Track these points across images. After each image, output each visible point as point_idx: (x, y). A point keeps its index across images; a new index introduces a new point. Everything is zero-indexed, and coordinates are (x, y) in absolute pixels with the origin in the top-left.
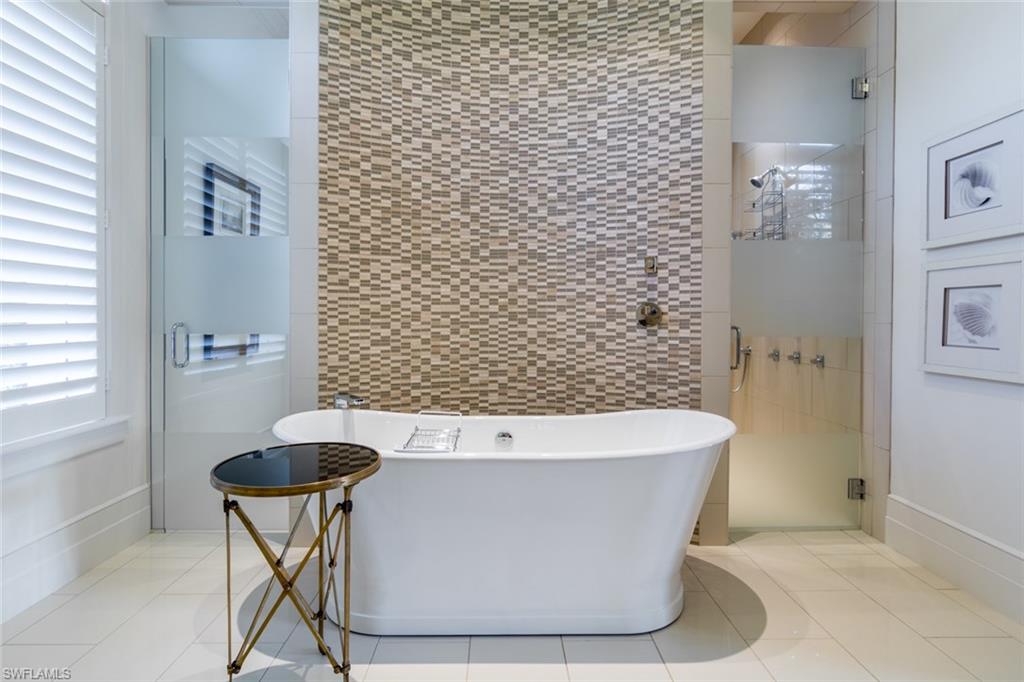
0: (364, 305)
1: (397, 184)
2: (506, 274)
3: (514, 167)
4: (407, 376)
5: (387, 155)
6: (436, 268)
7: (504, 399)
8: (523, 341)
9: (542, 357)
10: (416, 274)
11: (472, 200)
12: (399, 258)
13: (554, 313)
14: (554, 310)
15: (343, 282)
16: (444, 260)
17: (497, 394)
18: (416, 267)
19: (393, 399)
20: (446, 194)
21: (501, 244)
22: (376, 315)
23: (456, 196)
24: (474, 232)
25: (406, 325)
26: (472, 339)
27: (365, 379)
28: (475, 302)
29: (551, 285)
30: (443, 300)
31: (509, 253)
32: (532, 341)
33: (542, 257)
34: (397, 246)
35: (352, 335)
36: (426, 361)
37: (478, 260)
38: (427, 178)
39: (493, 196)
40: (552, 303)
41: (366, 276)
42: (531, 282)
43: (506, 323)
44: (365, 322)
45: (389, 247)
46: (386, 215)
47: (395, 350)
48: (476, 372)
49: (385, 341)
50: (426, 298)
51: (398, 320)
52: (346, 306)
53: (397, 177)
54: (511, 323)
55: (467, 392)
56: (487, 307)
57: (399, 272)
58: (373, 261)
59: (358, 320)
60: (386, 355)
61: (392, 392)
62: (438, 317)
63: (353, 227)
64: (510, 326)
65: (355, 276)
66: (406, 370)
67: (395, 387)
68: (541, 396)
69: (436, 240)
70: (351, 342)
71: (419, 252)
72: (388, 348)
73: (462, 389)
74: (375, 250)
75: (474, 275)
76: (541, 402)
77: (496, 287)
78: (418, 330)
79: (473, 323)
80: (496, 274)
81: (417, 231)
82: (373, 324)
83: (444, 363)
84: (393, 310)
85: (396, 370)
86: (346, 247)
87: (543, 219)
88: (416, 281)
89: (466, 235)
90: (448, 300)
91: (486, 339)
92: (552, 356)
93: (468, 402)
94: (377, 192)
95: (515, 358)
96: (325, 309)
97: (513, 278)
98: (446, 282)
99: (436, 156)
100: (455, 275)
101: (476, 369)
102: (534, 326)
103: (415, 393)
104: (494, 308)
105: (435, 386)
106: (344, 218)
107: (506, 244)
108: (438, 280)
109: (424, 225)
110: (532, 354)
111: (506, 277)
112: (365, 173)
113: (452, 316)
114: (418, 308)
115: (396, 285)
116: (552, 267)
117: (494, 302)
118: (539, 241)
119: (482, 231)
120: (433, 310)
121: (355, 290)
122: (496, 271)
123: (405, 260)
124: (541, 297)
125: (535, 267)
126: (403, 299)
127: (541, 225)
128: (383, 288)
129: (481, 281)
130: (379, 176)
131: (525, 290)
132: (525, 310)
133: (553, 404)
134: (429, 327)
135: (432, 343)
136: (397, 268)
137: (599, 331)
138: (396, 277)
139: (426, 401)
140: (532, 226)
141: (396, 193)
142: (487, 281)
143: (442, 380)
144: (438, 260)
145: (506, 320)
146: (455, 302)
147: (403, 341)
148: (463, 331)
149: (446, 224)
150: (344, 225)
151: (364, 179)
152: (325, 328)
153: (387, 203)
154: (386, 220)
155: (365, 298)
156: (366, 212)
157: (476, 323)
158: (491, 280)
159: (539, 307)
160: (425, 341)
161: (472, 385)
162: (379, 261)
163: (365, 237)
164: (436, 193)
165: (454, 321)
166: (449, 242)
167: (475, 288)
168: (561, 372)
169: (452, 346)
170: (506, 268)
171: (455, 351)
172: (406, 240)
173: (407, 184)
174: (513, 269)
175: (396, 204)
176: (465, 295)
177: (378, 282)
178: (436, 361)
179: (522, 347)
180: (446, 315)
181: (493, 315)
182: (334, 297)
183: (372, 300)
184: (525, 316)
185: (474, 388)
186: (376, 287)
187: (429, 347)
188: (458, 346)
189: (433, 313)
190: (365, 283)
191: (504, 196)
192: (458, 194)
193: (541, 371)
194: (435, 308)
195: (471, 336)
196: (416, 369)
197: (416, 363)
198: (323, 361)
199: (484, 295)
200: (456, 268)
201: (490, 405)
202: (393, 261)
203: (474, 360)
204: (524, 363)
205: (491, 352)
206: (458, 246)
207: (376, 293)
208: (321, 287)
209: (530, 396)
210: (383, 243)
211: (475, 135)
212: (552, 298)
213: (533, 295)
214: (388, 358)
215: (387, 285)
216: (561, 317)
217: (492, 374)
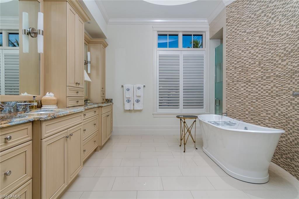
0: (235, 94)
1: (243, 64)
2: (270, 83)
3: (272, 49)
4: (245, 112)
5: (240, 58)
6: (252, 84)
7: (270, 122)
8: (275, 104)
9: (280, 110)
10: (247, 86)
11: (261, 63)
12: (243, 82)
13: (282, 95)
14: (282, 94)
15: (231, 89)
16: (254, 81)
17: (268, 120)
18: (247, 84)
19: (242, 117)
20: (255, 63)
21: (269, 74)
22: (238, 96)
23: (257, 63)
24: (262, 72)
25: (245, 99)
26: (261, 103)
27: (235, 111)
28: (262, 92)
29: (282, 86)
30: (254, 92)
31: (271, 77)
32: (277, 105)
33: (280, 77)
34: (242, 79)
35: (232, 101)
36: (249, 108)
37: (263, 80)
38: (250, 60)
39: (267, 60)
40: (282, 92)
41: (235, 87)
42: (277, 85)
43: (270, 98)
44: (235, 98)
45: (241, 80)
46: (240, 73)
47: (242, 105)
48: (262, 113)
49: (240, 102)
50: (250, 92)
51: (243, 98)
52: (231, 94)
53: (243, 63)
54: (271, 98)
55: (260, 118)
56: (265, 94)
57: (243, 86)
58: (237, 84)
59: (234, 98)
60: (240, 106)
61: (241, 115)
62: (253, 97)
63: (233, 77)
64: (271, 99)
65: (233, 88)
66: (245, 110)
67: (242, 114)
68: (279, 123)
69: (252, 76)
70: (232, 102)
71: (248, 80)
72: (240, 104)
73: (259, 117)
74: (238, 81)
75: (262, 84)
76: (279, 125)
77: (268, 88)
78: (248, 100)
79: (261, 98)
80: (268, 84)
81: (247, 75)
82: (237, 98)
83: (254, 109)
84: (242, 95)
85: (242, 110)
86: (231, 81)
87: (280, 64)
88: (247, 88)
89: (260, 74)
90: (255, 92)
91: (265, 103)
92: (282, 110)
93: (260, 121)
94: (238, 68)
95: (272, 110)
96: (227, 95)
97: (272, 84)
98: (254, 87)
99: (252, 54)
100: (257, 85)
101: (262, 112)
102: (277, 100)
103: (247, 116)
104: (267, 94)
105: (252, 115)
106: (231, 75)
107: (270, 74)
108: (252, 87)
109: (249, 73)
110: (277, 109)
111: (270, 84)
112: (235, 64)
113: (256, 97)
114: (248, 94)
115: (242, 89)
116: (283, 80)
117: (267, 92)
118: (279, 71)
119: (264, 71)
120: (251, 95)
121: (233, 91)
122: (268, 83)
123: (245, 83)
124: (279, 90)
125: (278, 80)
126: (244, 92)
127: (279, 66)
128: (239, 90)
129: (264, 86)
130: (238, 64)
131: (275, 88)
132: (275, 94)
133: (282, 126)
134: (250, 99)
135: (251, 104)
136: (243, 85)
137: (293, 102)
138: (242, 87)
139: (249, 119)
140: (277, 67)
141: (242, 66)
142: (265, 86)
143: (254, 114)
144: (253, 81)
145: (270, 97)
146: (257, 92)
147: (244, 103)
148: (259, 101)
149: (255, 71)
150: (231, 77)
151: (235, 66)
152: (227, 99)
153: (240, 70)
154: (240, 74)
155: (235, 92)
156: (235, 73)
157: (262, 98)
158: (266, 86)
159: (279, 93)
160: (249, 103)
161: (261, 116)
162: (238, 84)
163: (235, 79)
164: (252, 64)
165: (257, 98)
166: (255, 76)
167: (262, 88)
168: (284, 115)
169: (256, 105)
170: (270, 81)
171: (257, 106)
172: (245, 77)
173: (245, 64)
174: (272, 81)
175: (242, 69)
176: (259, 90)
177: (238, 89)
178: (252, 108)
179: (274, 106)
180: (254, 96)
181: (267, 96)
182: (229, 93)
183: (237, 93)
184: (275, 96)
185: (262, 118)
186: (238, 90)
187: (250, 104)
188: (258, 105)
189: (251, 96)
190: (235, 89)
191: (270, 59)
192: (258, 62)
193: (279, 114)
194: (252, 94)
195: (261, 102)
196: (247, 110)
197: (247, 108)
198: (227, 106)
199: (264, 90)
200: (257, 83)
201: (266, 123)
202: (242, 83)
203: (262, 109)
204: (275, 112)
205: (267, 107)
206: (258, 77)
207: (238, 91)
208: (226, 91)
209: (277, 123)
210: (239, 79)
211: (262, 44)
212: (282, 90)
213: (277, 90)
214: (240, 107)
215: (240, 89)
216: (284, 97)
217: (267, 114)
